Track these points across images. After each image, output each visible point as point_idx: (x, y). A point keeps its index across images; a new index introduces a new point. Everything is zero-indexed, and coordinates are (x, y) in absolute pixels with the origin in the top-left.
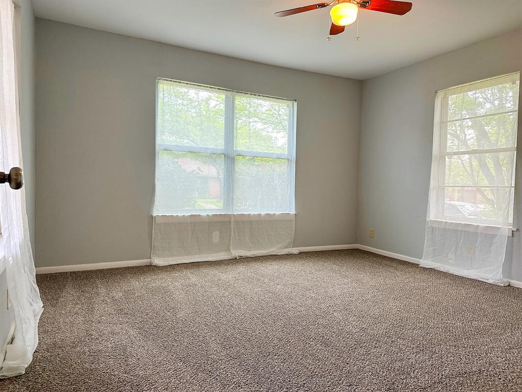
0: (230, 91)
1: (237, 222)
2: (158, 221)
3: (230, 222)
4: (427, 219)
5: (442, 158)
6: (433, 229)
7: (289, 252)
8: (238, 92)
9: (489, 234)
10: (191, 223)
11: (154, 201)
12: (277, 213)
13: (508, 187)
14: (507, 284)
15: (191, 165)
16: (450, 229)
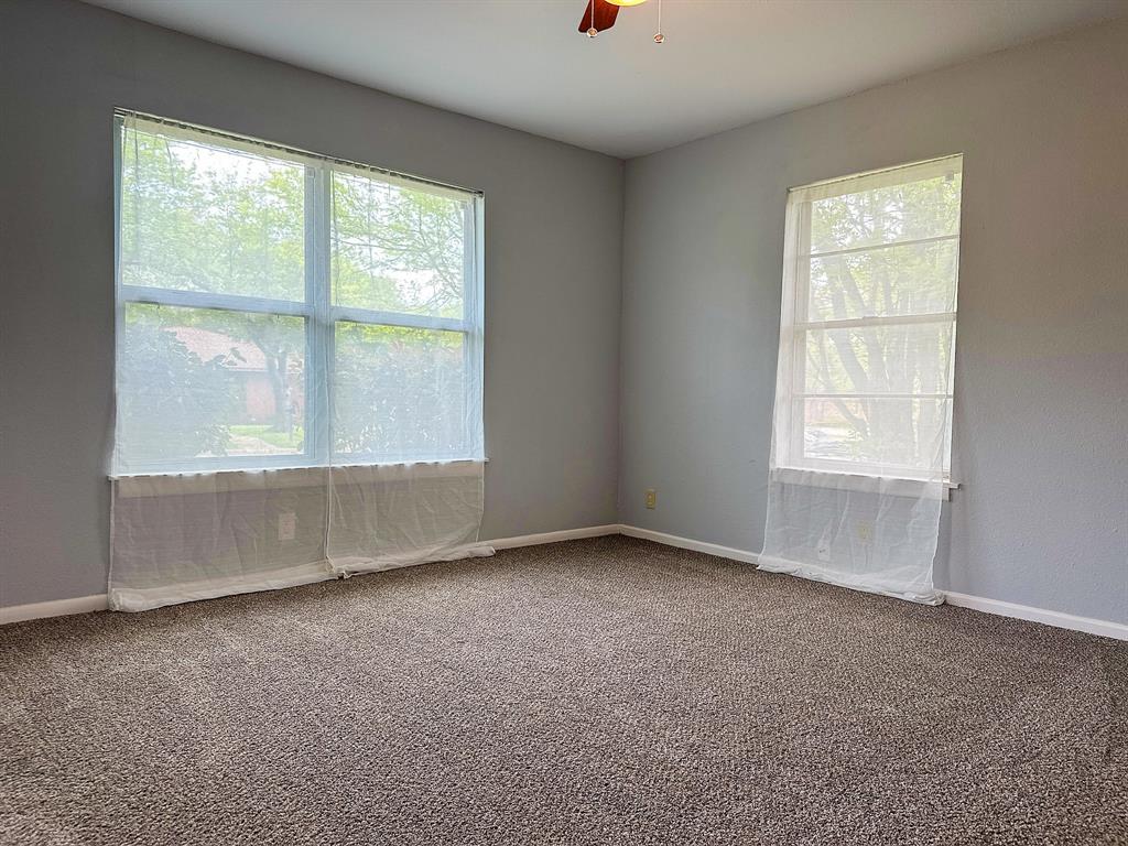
0: (320, 157)
1: (343, 488)
2: (125, 491)
3: (325, 488)
4: (772, 467)
5: (799, 336)
6: (783, 488)
7: (471, 552)
8: (341, 163)
9: (904, 496)
10: (218, 493)
11: (114, 440)
12: (443, 461)
13: (940, 397)
14: (941, 602)
15: (213, 344)
16: (820, 488)
